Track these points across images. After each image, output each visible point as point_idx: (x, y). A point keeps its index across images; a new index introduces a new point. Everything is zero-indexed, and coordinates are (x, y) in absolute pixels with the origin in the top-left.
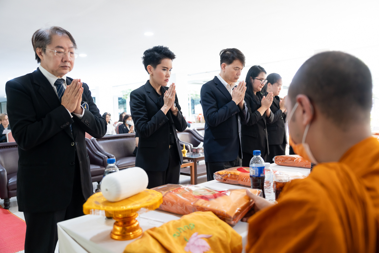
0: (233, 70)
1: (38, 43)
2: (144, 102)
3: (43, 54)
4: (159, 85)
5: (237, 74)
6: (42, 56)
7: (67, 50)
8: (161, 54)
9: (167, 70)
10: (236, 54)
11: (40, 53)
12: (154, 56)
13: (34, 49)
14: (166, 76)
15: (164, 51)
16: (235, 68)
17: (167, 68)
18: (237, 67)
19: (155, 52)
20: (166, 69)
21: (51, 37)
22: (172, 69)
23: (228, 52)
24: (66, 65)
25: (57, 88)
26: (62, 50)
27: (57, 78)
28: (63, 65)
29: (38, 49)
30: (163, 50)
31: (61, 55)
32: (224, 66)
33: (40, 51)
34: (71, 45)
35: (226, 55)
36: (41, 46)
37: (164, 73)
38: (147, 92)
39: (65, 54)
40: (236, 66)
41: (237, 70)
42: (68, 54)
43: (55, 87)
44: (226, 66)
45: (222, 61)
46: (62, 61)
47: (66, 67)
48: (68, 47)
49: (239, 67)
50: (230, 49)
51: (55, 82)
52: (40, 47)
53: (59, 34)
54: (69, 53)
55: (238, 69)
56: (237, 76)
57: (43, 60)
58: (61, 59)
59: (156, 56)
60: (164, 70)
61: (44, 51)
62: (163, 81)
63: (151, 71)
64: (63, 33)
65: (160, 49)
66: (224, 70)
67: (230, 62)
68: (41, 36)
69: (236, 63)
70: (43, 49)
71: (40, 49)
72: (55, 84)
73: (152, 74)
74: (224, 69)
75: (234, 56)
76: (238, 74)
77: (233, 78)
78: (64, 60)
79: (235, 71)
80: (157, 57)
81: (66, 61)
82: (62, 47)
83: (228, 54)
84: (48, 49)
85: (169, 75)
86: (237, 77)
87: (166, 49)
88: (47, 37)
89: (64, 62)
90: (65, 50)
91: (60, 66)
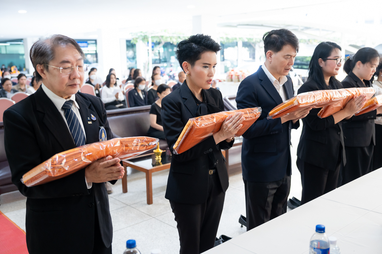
0: (283, 59)
1: (39, 59)
2: (179, 112)
3: (45, 72)
4: (199, 88)
5: (288, 64)
6: (44, 74)
7: (75, 64)
8: (200, 45)
9: (210, 68)
10: (286, 37)
11: (42, 71)
12: (191, 49)
13: (34, 66)
14: (208, 76)
15: (204, 42)
16: (285, 56)
17: (210, 64)
18: (288, 55)
19: (193, 44)
20: (207, 66)
21: (53, 50)
22: (216, 66)
23: (274, 36)
24: (75, 83)
25: (65, 112)
26: (69, 65)
27: (65, 100)
28: (71, 84)
29: (38, 66)
30: (203, 40)
31: (68, 71)
32: (271, 55)
33: (42, 68)
34: (79, 56)
35: (272, 40)
36: (42, 62)
37: (206, 71)
38: (183, 98)
39: (72, 69)
40: (286, 54)
41: (288, 59)
42: (76, 69)
43: (62, 113)
44: (272, 55)
45: (266, 48)
46: (69, 78)
47: (75, 85)
48: (75, 60)
49: (291, 55)
50: (276, 31)
51: (63, 106)
52: (40, 64)
53: (63, 46)
54: (77, 67)
55: (289, 57)
56: (288, 66)
57: (47, 79)
58: (68, 76)
59: (194, 48)
60: (206, 67)
61: (47, 68)
62: (204, 82)
63: (188, 70)
64: (67, 43)
65: (199, 40)
66: (270, 60)
67: (278, 49)
68: (41, 51)
69: (287, 49)
70: (44, 66)
71: (41, 66)
72: (63, 108)
73: (189, 73)
74: (270, 58)
75: (284, 41)
76: (290, 64)
77: (283, 69)
78: (72, 78)
79: (286, 60)
80: (195, 50)
81: (74, 79)
82: (68, 62)
83: (275, 38)
84: (52, 66)
85: (212, 74)
86: (288, 68)
87: (207, 38)
88: (49, 51)
89: (72, 79)
90: (72, 64)
91: (68, 85)
